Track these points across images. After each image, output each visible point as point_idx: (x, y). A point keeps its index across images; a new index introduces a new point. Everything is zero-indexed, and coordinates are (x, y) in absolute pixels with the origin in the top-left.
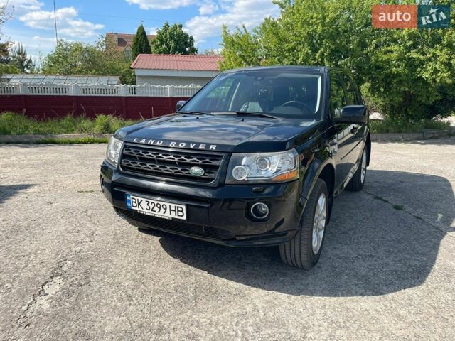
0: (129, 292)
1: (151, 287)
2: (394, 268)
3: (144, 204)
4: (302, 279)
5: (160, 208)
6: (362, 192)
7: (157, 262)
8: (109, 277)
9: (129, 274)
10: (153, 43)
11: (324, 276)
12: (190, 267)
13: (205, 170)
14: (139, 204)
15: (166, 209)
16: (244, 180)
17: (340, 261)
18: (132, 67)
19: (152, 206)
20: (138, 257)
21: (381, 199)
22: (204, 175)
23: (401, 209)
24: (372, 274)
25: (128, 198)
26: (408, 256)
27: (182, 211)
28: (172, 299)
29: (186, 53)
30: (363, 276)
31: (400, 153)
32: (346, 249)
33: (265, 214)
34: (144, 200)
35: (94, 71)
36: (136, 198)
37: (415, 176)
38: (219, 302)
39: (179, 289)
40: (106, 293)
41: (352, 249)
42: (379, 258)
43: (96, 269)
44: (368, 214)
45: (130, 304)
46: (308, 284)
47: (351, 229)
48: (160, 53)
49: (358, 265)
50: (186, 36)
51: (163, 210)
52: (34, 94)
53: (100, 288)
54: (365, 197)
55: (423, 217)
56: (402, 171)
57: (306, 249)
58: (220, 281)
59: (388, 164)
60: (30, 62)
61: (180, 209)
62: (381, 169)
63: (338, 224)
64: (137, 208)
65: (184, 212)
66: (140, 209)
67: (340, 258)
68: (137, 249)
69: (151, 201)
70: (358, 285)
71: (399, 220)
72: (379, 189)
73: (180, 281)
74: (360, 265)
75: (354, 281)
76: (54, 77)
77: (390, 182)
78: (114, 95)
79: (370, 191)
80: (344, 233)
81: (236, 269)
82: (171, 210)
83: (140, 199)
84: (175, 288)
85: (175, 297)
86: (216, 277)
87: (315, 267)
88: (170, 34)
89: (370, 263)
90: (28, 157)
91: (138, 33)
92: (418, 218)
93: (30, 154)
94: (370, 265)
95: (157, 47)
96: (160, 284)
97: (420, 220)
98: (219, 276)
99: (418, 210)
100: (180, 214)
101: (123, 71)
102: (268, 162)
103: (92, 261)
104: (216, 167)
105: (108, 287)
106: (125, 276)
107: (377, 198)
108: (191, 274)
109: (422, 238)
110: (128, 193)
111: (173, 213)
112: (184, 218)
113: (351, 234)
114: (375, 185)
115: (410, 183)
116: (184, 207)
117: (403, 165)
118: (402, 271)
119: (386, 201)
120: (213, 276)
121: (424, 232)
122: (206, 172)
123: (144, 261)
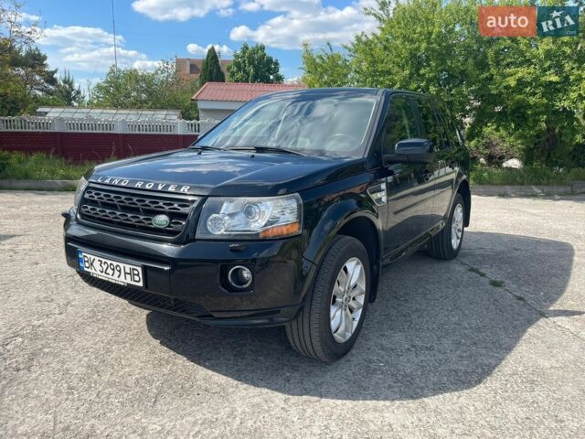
0: (74, 383)
1: (106, 378)
2: (456, 367)
3: (96, 264)
4: (316, 376)
5: (113, 270)
6: (454, 261)
7: (132, 345)
8: (58, 362)
9: (86, 359)
10: (228, 69)
11: (350, 373)
12: (172, 353)
13: (171, 220)
14: (92, 264)
15: (120, 271)
16: (222, 235)
17: (382, 353)
18: (194, 98)
19: (105, 267)
20: (110, 336)
21: (476, 271)
22: (169, 226)
23: (500, 286)
24: (419, 373)
25: (80, 256)
26: (484, 351)
27: (138, 275)
28: (126, 395)
29: (268, 81)
30: (406, 376)
31: (530, 211)
32: (398, 337)
33: (246, 282)
34: (97, 258)
35: (150, 103)
36: (89, 256)
37: (538, 242)
38: (187, 402)
39: (142, 382)
40: (44, 382)
41: (406, 338)
42: (440, 351)
43: (47, 350)
44: (450, 292)
45: (67, 399)
46: (322, 383)
47: (417, 311)
48: (237, 81)
49: (405, 360)
50: (270, 60)
51: (117, 273)
52: (72, 131)
53: (40, 375)
54: (456, 267)
55: (526, 298)
56: (523, 234)
57: (318, 334)
58: (202, 372)
59: (506, 226)
60: (78, 92)
61: (136, 272)
62: (493, 232)
63: (402, 303)
64: (89, 270)
65: (141, 275)
66: (93, 271)
67: (383, 349)
68: (114, 326)
69: (104, 260)
70: (393, 387)
71: (492, 300)
72: (479, 258)
73: (149, 371)
74: (408, 360)
75: (390, 381)
76: (101, 111)
77: (499, 248)
78: (169, 133)
79: (465, 261)
80: (405, 316)
81: (232, 358)
82: (126, 273)
83: (92, 257)
84: (137, 382)
85: (130, 393)
86: (200, 367)
87: (343, 360)
88: (249, 58)
89: (423, 358)
90: (42, 208)
91: (208, 56)
92: (520, 299)
93: (46, 203)
94: (422, 361)
95: (233, 75)
96: (121, 373)
97: (522, 302)
98: (205, 367)
99: (523, 288)
100: (137, 278)
101: (186, 104)
102: (258, 211)
103: (48, 339)
104: (184, 216)
105: (51, 375)
106: (80, 361)
107: (472, 270)
108: (168, 362)
109: (515, 328)
110: (80, 248)
111: (128, 276)
112: (141, 284)
113: (414, 316)
114: (477, 252)
115: (527, 251)
116: (140, 269)
117: (529, 227)
118: (466, 372)
119: (483, 275)
120: (196, 366)
121: (521, 318)
122: (171, 223)
123: (115, 342)
